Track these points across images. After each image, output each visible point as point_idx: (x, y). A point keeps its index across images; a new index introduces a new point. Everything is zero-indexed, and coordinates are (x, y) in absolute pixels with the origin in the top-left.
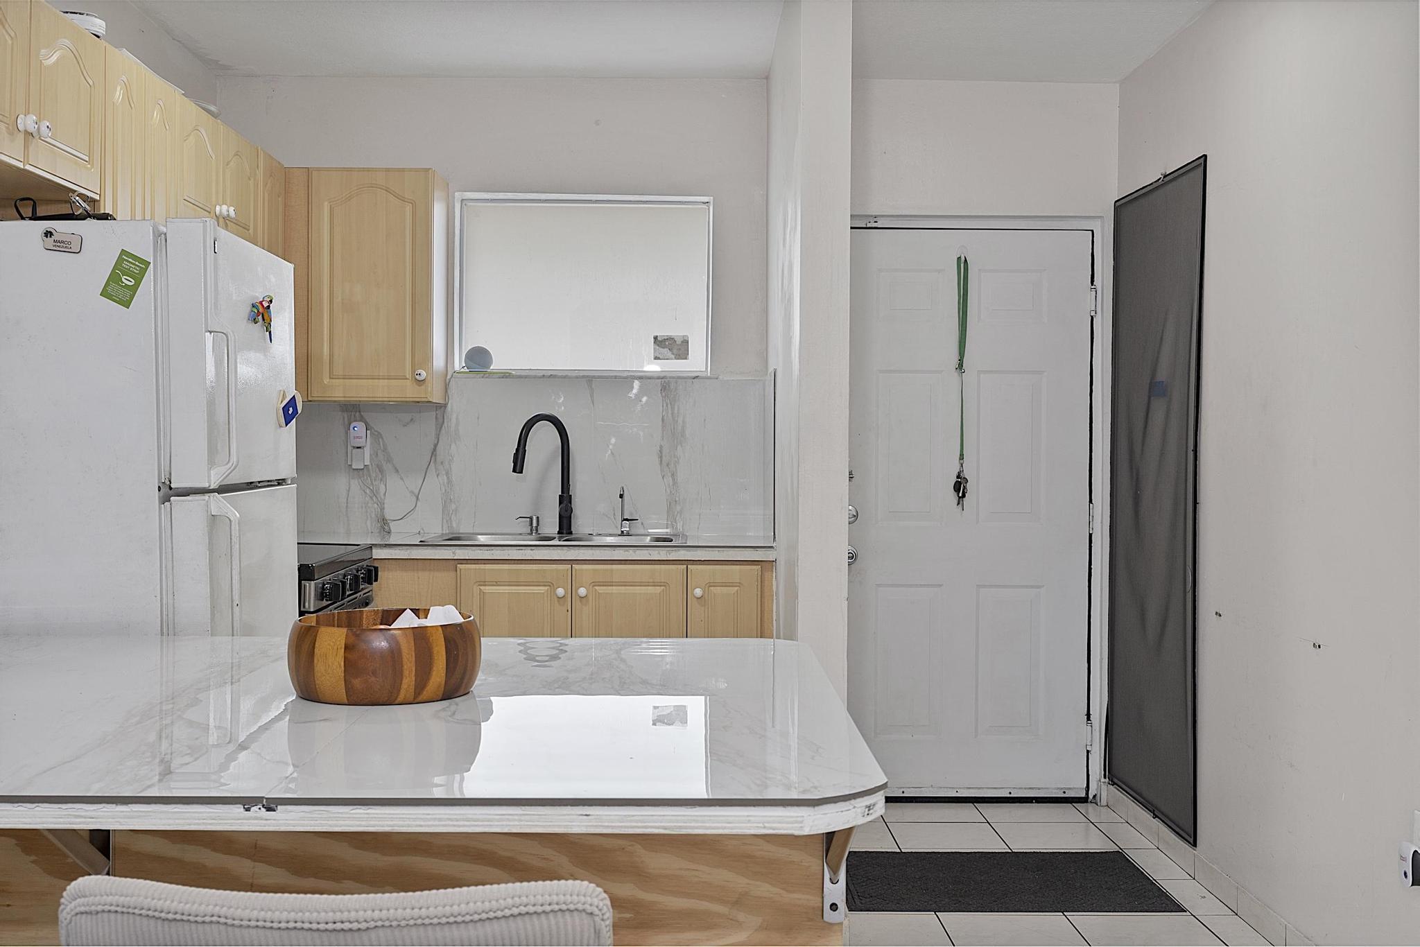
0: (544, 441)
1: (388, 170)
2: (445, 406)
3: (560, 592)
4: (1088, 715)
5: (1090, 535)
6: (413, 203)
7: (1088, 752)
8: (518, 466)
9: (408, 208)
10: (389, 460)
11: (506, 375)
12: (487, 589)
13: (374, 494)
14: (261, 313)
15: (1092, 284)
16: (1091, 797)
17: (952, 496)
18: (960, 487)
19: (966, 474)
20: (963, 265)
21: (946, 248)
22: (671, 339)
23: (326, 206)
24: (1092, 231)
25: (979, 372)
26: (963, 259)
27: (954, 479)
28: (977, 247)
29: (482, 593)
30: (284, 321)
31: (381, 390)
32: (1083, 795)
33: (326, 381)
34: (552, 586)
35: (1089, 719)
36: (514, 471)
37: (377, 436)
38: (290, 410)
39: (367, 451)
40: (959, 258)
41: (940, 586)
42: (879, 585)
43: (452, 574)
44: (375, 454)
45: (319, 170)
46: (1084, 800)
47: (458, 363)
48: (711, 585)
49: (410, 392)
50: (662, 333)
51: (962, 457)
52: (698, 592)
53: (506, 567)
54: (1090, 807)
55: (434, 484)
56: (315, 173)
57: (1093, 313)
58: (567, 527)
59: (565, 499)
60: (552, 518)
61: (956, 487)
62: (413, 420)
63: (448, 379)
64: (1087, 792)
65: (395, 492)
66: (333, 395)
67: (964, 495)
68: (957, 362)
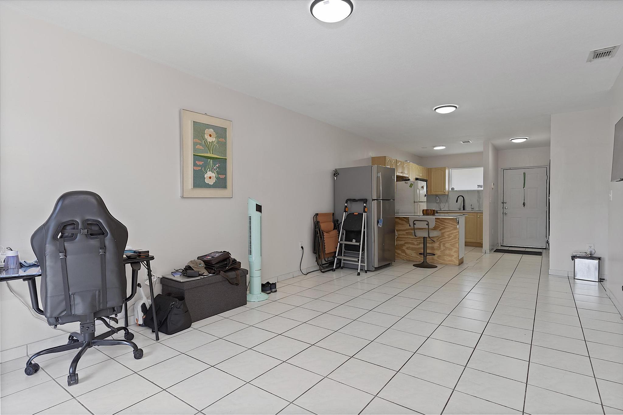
0: (460, 199)
1: (440, 167)
2: (448, 195)
4: (546, 237)
6: (444, 171)
8: (457, 202)
10: (441, 201)
11: (456, 191)
13: (439, 205)
14: (423, 187)
15: (546, 175)
17: (523, 206)
18: (524, 204)
19: (525, 202)
20: (524, 174)
21: (523, 171)
22: (480, 185)
23: (433, 172)
24: (547, 167)
25: (527, 188)
28: (526, 171)
30: (425, 188)
31: (440, 193)
37: (440, 199)
38: (425, 196)
41: (521, 218)
42: (511, 218)
44: (439, 201)
46: (546, 249)
47: (450, 190)
48: (480, 215)
49: (443, 193)
50: (478, 185)
51: (524, 200)
52: (478, 216)
55: (447, 204)
56: (432, 169)
57: (547, 179)
58: (464, 209)
59: (464, 206)
60: (462, 208)
61: (523, 204)
62: (444, 196)
63: (449, 191)
64: (546, 247)
65: (442, 205)
66: (432, 194)
67: (524, 205)
68: (523, 187)
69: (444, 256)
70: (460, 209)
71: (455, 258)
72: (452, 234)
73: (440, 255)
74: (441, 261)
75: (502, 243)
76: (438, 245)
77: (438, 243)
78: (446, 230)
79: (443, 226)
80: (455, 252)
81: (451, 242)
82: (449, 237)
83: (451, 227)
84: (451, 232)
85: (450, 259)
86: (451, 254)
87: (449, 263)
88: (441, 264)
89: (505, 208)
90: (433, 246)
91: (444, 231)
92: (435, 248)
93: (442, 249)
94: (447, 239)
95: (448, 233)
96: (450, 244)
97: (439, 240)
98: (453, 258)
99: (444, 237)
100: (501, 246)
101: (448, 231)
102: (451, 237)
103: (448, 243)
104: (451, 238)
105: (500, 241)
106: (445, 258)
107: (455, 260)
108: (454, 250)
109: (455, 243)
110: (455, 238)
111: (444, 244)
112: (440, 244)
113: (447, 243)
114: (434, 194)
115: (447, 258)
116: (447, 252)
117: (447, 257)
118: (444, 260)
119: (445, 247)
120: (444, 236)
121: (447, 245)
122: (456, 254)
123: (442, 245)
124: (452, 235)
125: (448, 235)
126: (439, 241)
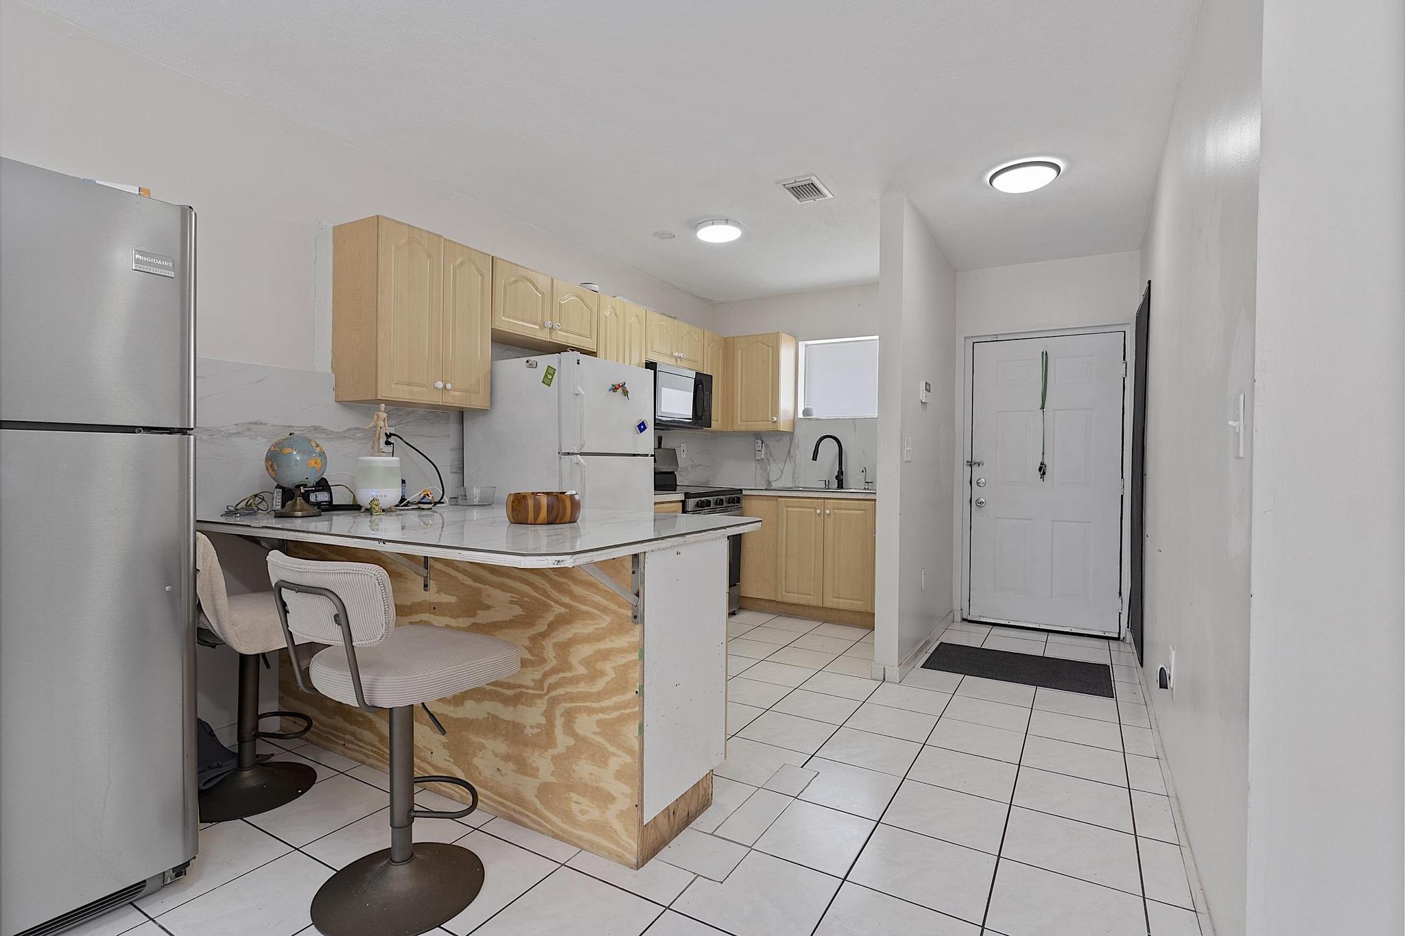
0: (829, 448)
1: (763, 335)
2: (793, 433)
3: (818, 511)
5: (1122, 496)
6: (772, 347)
7: (1120, 613)
8: (815, 458)
9: (771, 349)
10: (771, 456)
11: (818, 419)
12: (789, 509)
13: (766, 470)
15: (1124, 360)
16: (1121, 638)
17: (1039, 474)
18: (1042, 469)
19: (1046, 462)
20: (1045, 355)
21: (1039, 346)
23: (740, 352)
24: (1125, 332)
25: (1055, 410)
26: (1045, 353)
27: (1039, 465)
28: (1052, 346)
29: (787, 511)
31: (762, 426)
32: (1117, 636)
33: (739, 423)
34: (815, 509)
35: (1120, 595)
36: (813, 459)
37: (767, 446)
38: (642, 427)
39: (763, 452)
40: (1043, 353)
41: (1031, 519)
42: (997, 518)
43: (776, 502)
44: (766, 454)
45: (738, 337)
46: (1118, 639)
47: (800, 415)
49: (771, 427)
51: (1043, 454)
53: (797, 500)
54: (1121, 643)
55: (789, 466)
56: (736, 339)
57: (1124, 376)
58: (840, 486)
59: (841, 472)
60: (835, 484)
61: (1040, 470)
62: (780, 439)
63: (794, 422)
64: (1119, 635)
65: (774, 470)
66: (736, 428)
67: (1044, 473)
68: (1040, 405)
69: (571, 788)
70: (827, 485)
71: (622, 815)
72: (605, 655)
73: (552, 784)
74: (553, 818)
75: (966, 608)
76: (543, 721)
77: (542, 704)
78: (580, 628)
79: (562, 604)
80: (619, 775)
81: (602, 710)
82: (594, 675)
83: (605, 610)
84: (601, 646)
85: (594, 813)
86: (602, 784)
87: (591, 843)
88: (556, 836)
89: (978, 483)
90: (518, 720)
91: (569, 635)
92: (528, 731)
93: (560, 749)
94: (583, 687)
95: (586, 650)
96: (599, 723)
97: (546, 685)
98: (611, 815)
99: (567, 674)
100: (964, 620)
101: (588, 639)
102: (602, 674)
103: (590, 711)
104: (600, 685)
105: (959, 602)
106: (573, 806)
107: (618, 826)
108: (614, 764)
109: (622, 720)
110: (620, 686)
111: (570, 716)
112: (549, 715)
113: (580, 709)
114: (743, 429)
115: (582, 806)
116: (584, 769)
117: (581, 799)
118: (568, 816)
119: (574, 735)
120: (570, 668)
121: (586, 725)
122: (627, 790)
123: (559, 722)
124: (608, 667)
125: (587, 662)
126: (548, 692)
